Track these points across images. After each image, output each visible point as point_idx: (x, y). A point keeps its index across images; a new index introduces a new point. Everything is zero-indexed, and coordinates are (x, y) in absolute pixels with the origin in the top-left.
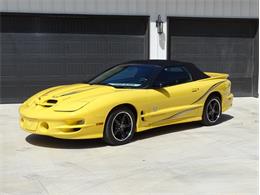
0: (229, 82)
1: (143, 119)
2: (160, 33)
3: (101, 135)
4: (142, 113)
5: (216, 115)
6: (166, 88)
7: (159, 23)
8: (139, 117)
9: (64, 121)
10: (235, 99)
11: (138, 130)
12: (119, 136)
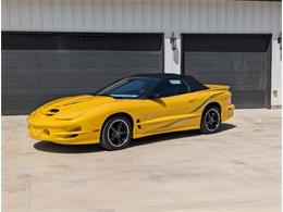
1: (139, 127)
2: (174, 49)
3: (98, 141)
4: (138, 121)
5: (215, 124)
6: (163, 99)
7: (173, 40)
8: (136, 125)
9: (64, 128)
11: (135, 137)
12: (116, 142)
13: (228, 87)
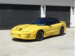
0: (65, 24)
2: (44, 10)
4: (45, 32)
5: (63, 33)
10: (67, 28)
11: (44, 37)
13: (65, 22)
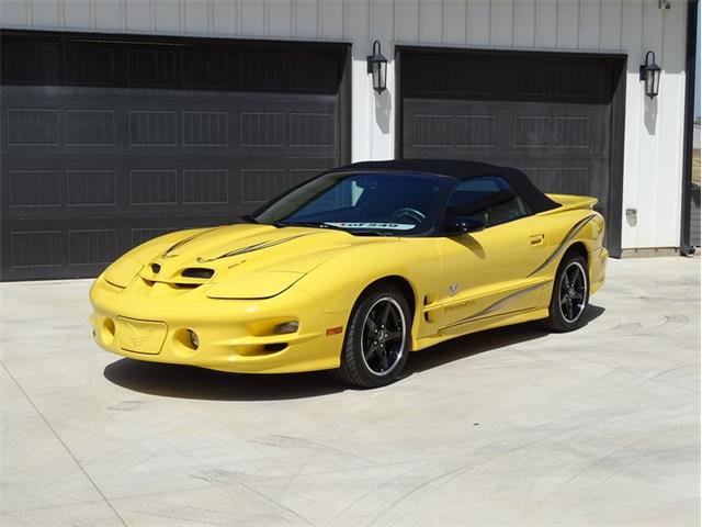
1: (427, 316)
2: (380, 89)
3: (334, 362)
4: (426, 303)
7: (374, 64)
8: (420, 310)
9: (244, 326)
11: (417, 346)
12: (375, 362)
13: (593, 201)
